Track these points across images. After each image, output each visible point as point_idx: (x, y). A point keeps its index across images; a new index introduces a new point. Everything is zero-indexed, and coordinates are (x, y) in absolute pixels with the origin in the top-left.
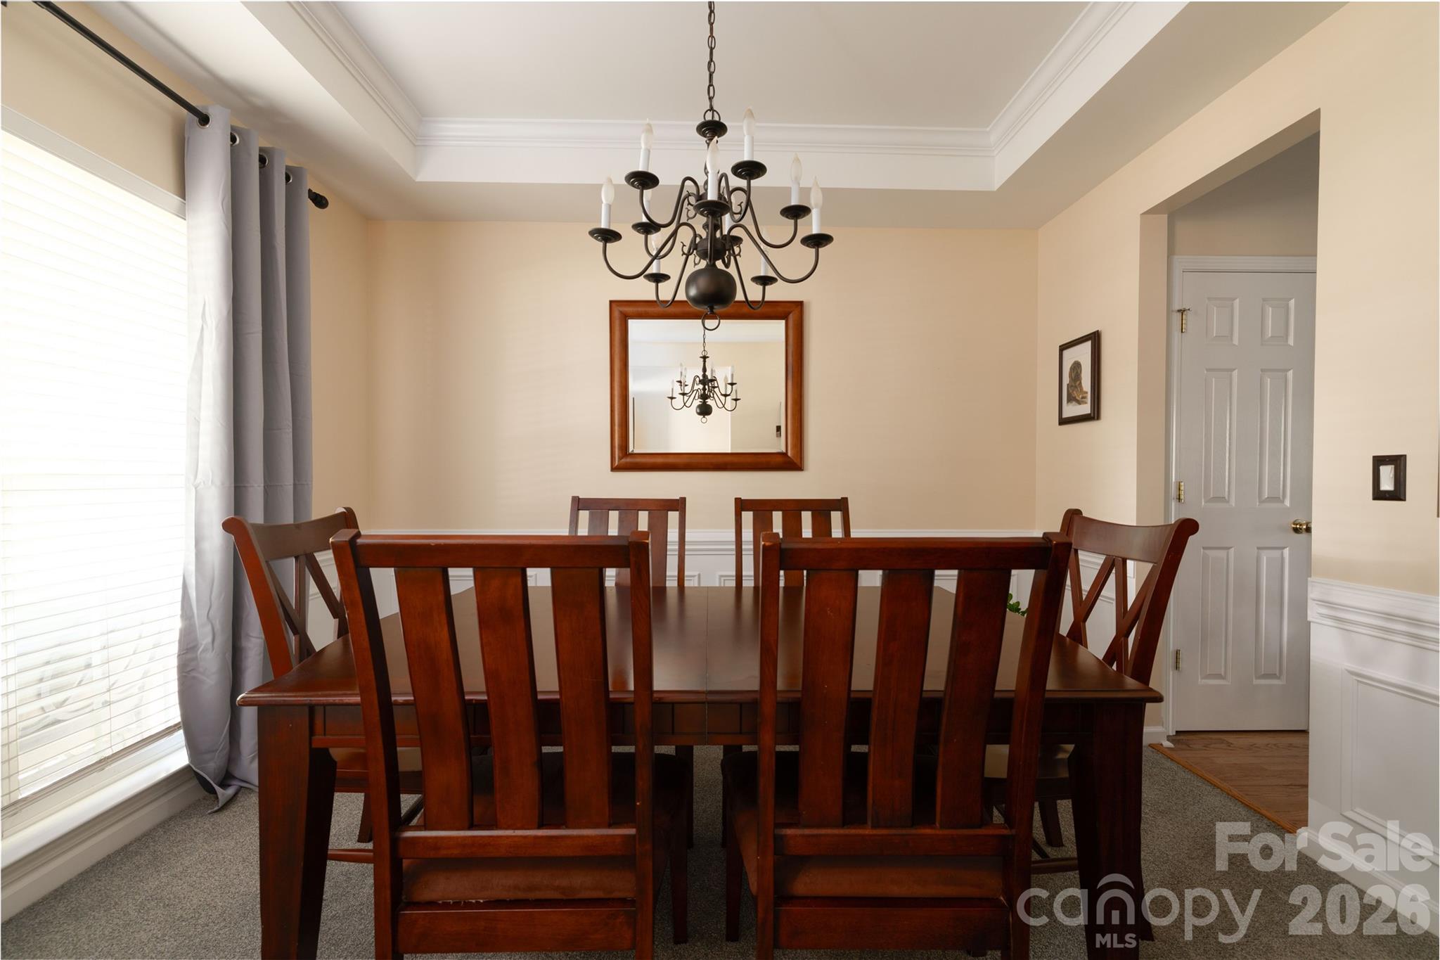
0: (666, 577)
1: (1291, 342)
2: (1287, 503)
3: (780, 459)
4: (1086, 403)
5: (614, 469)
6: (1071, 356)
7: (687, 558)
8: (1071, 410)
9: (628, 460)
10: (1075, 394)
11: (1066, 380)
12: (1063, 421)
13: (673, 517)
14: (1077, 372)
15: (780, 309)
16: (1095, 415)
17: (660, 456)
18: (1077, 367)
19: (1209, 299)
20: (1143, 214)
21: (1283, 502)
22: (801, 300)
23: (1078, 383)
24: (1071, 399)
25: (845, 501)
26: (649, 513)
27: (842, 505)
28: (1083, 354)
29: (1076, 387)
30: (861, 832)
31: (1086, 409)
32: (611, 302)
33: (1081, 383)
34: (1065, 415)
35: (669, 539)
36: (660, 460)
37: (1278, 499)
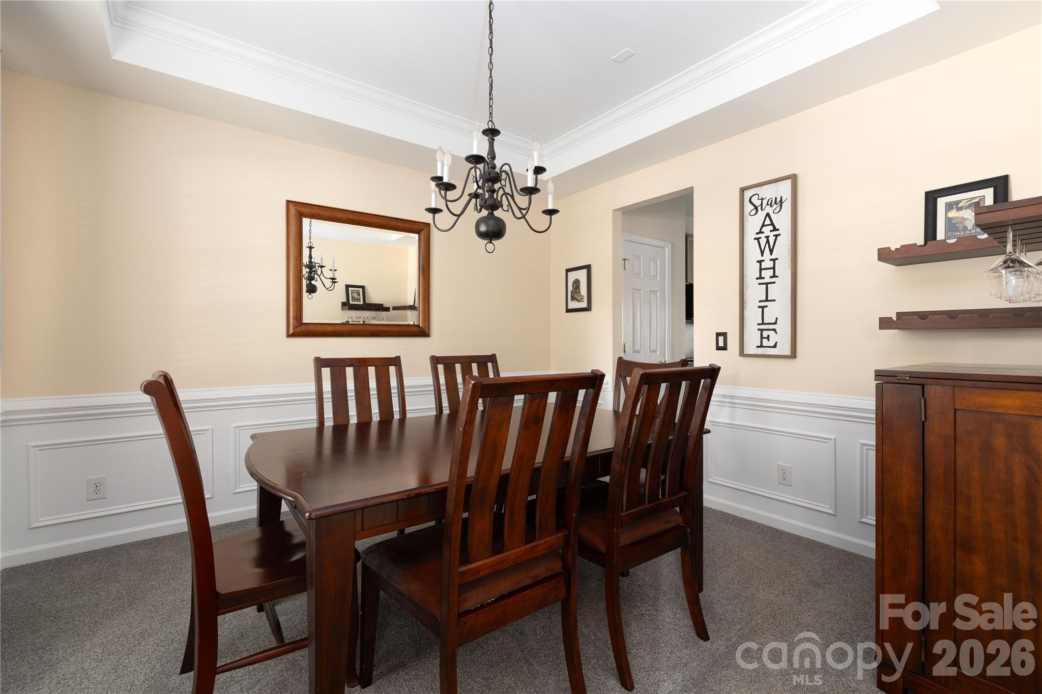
0: (393, 412)
1: (658, 279)
2: (658, 353)
3: (415, 329)
4: (583, 302)
5: (289, 336)
6: (573, 276)
7: (406, 398)
8: (573, 305)
9: (303, 328)
10: (576, 296)
11: (570, 288)
12: (568, 311)
13: (392, 369)
14: (577, 285)
15: (416, 227)
16: (588, 309)
17: (329, 325)
18: (577, 283)
19: (633, 255)
20: (615, 210)
21: (656, 352)
22: (429, 222)
23: (578, 291)
24: (573, 299)
25: (494, 356)
26: (376, 368)
27: (493, 358)
28: (582, 275)
29: (577, 293)
30: (645, 507)
31: (584, 305)
32: (288, 202)
33: (580, 290)
34: (570, 307)
35: (392, 386)
36: (329, 329)
37: (655, 351)
